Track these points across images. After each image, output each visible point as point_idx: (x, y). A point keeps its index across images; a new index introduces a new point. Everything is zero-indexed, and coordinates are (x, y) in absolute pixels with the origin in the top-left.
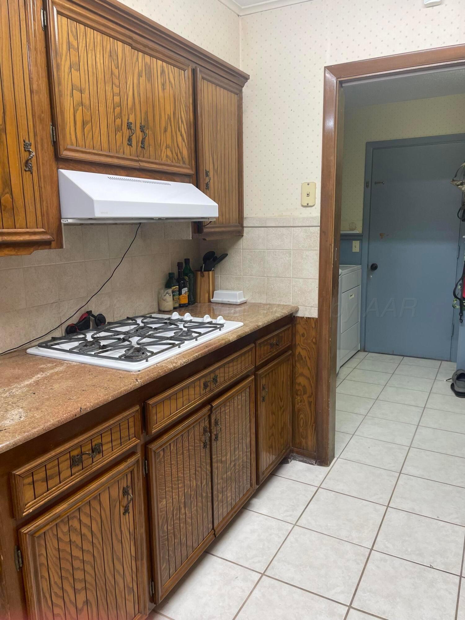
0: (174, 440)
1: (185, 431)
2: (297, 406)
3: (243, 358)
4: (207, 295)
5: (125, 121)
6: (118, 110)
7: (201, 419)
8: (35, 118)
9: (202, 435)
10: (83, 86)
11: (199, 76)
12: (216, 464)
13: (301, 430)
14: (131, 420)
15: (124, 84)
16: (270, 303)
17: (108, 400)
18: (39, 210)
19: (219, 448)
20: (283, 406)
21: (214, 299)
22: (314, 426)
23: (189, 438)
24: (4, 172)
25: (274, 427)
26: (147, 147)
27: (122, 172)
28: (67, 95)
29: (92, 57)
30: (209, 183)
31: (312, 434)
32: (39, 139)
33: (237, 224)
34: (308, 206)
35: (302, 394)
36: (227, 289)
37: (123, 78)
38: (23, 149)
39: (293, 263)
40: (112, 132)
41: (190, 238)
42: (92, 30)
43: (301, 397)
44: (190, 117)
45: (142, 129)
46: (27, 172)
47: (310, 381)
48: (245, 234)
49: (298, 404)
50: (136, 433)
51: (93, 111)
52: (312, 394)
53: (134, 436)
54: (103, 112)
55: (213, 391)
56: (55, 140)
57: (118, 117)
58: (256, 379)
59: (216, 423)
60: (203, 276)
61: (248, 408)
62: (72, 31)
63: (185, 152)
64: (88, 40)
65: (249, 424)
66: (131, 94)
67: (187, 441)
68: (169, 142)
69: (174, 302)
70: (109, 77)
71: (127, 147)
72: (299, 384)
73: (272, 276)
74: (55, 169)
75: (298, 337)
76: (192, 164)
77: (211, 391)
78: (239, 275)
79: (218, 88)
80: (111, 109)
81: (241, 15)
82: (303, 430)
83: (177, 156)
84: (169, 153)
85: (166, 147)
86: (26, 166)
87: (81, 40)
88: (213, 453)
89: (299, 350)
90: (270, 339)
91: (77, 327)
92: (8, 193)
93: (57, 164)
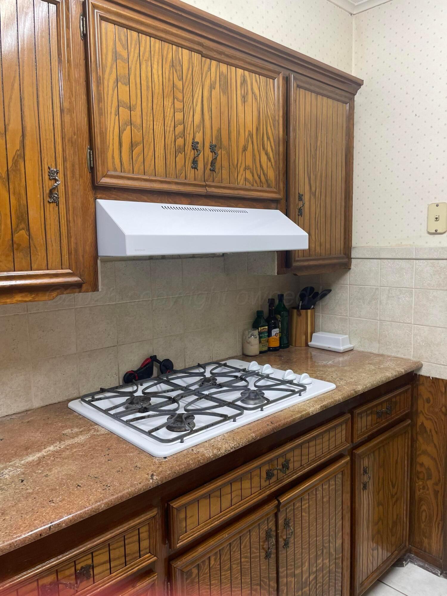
0: (216, 553)
1: (236, 538)
2: (418, 493)
3: (332, 434)
4: (304, 337)
5: (189, 141)
6: (180, 128)
7: (262, 520)
8: (65, 141)
9: (264, 542)
10: (133, 102)
11: (293, 84)
12: (286, 580)
13: (423, 526)
14: (144, 530)
15: (189, 97)
16: (384, 353)
17: (99, 509)
18: (65, 248)
19: (291, 557)
20: (396, 494)
21: (312, 343)
22: (440, 525)
23: (242, 547)
24: (20, 205)
25: (380, 523)
26: (219, 169)
27: (183, 199)
28: (111, 113)
29: (146, 68)
30: (302, 208)
31: (437, 534)
32: (68, 165)
33: (342, 255)
34: (436, 233)
35: (426, 478)
36: (330, 332)
37: (189, 91)
38: (47, 177)
39: (415, 305)
40: (171, 154)
41: (274, 273)
42: (148, 38)
43: (423, 482)
44: (279, 132)
45: (213, 149)
46: (51, 204)
47: (437, 464)
48: (352, 267)
49: (419, 491)
50: (151, 547)
51: (146, 131)
52: (439, 481)
53: (148, 550)
54: (159, 131)
55: (282, 481)
56: (92, 166)
57: (180, 137)
58: (352, 462)
59: (287, 524)
60: (299, 315)
61: (339, 500)
62: (120, 40)
63: (271, 174)
64: (142, 49)
65: (341, 522)
66: (198, 109)
67: (238, 551)
68: (249, 162)
69: (261, 345)
70: (169, 91)
71: (190, 170)
72: (422, 465)
73: (386, 320)
74: (92, 200)
75: (420, 402)
76: (279, 186)
77: (278, 481)
78: (344, 316)
79: (319, 97)
80: (170, 127)
81: (355, 13)
82: (425, 525)
83: (260, 178)
84: (249, 176)
85: (245, 169)
86: (50, 197)
87: (132, 50)
88: (280, 565)
89: (421, 419)
90: (376, 406)
91: (136, 375)
92: (23, 229)
93: (94, 194)
